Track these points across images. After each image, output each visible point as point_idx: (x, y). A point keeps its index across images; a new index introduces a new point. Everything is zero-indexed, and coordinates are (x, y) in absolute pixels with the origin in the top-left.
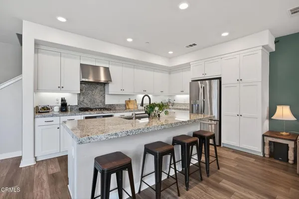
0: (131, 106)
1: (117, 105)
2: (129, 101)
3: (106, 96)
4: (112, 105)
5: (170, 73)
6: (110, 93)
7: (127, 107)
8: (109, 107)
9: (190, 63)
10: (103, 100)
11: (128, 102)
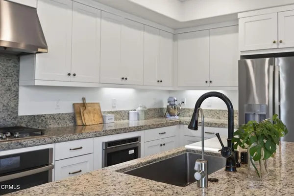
0: (89, 119)
1: (53, 117)
2: (84, 105)
3: (22, 91)
4: (39, 116)
5: (175, 38)
6: (37, 83)
7: (79, 122)
8: (30, 125)
9: (236, 14)
10: (12, 104)
11: (80, 108)
